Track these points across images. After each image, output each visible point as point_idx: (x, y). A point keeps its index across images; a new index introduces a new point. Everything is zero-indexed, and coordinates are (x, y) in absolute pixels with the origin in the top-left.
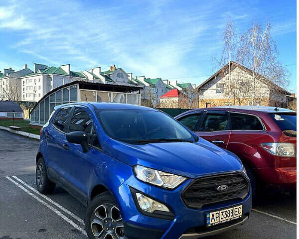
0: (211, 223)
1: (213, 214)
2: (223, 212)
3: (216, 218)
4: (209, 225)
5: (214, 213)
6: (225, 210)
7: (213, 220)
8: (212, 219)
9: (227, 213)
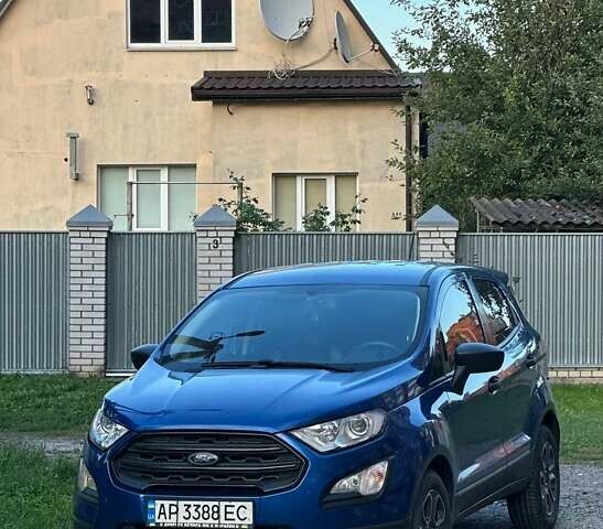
0: (157, 521)
1: (162, 505)
2: (189, 506)
3: (170, 513)
4: (153, 525)
5: (167, 503)
6: (197, 503)
7: (162, 516)
8: (160, 513)
9: (200, 510)
